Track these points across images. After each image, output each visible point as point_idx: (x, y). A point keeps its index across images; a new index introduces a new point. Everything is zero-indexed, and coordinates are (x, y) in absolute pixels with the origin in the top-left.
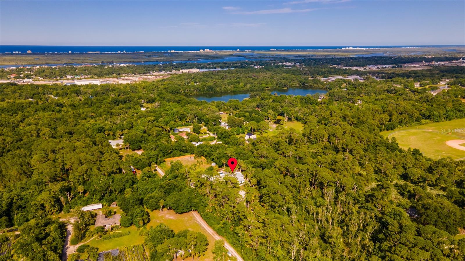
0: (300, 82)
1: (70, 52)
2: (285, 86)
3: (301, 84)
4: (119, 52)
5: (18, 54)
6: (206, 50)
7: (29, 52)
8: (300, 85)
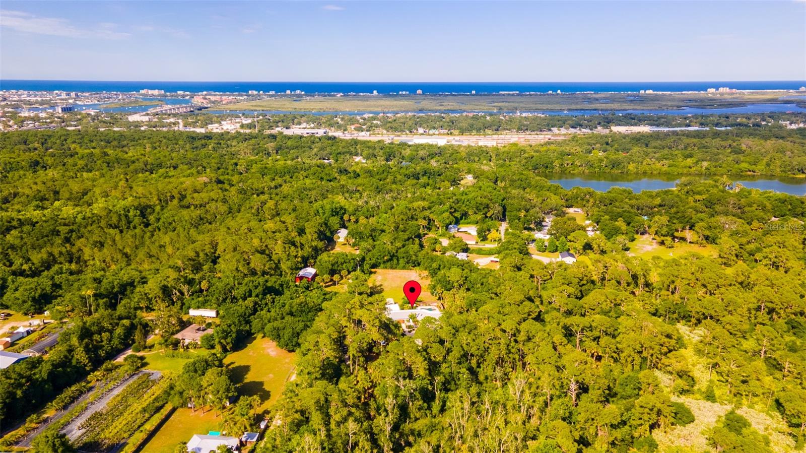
1: (474, 92)
2: (801, 171)
4: (551, 92)
5: (405, 95)
6: (721, 90)
7: (419, 92)
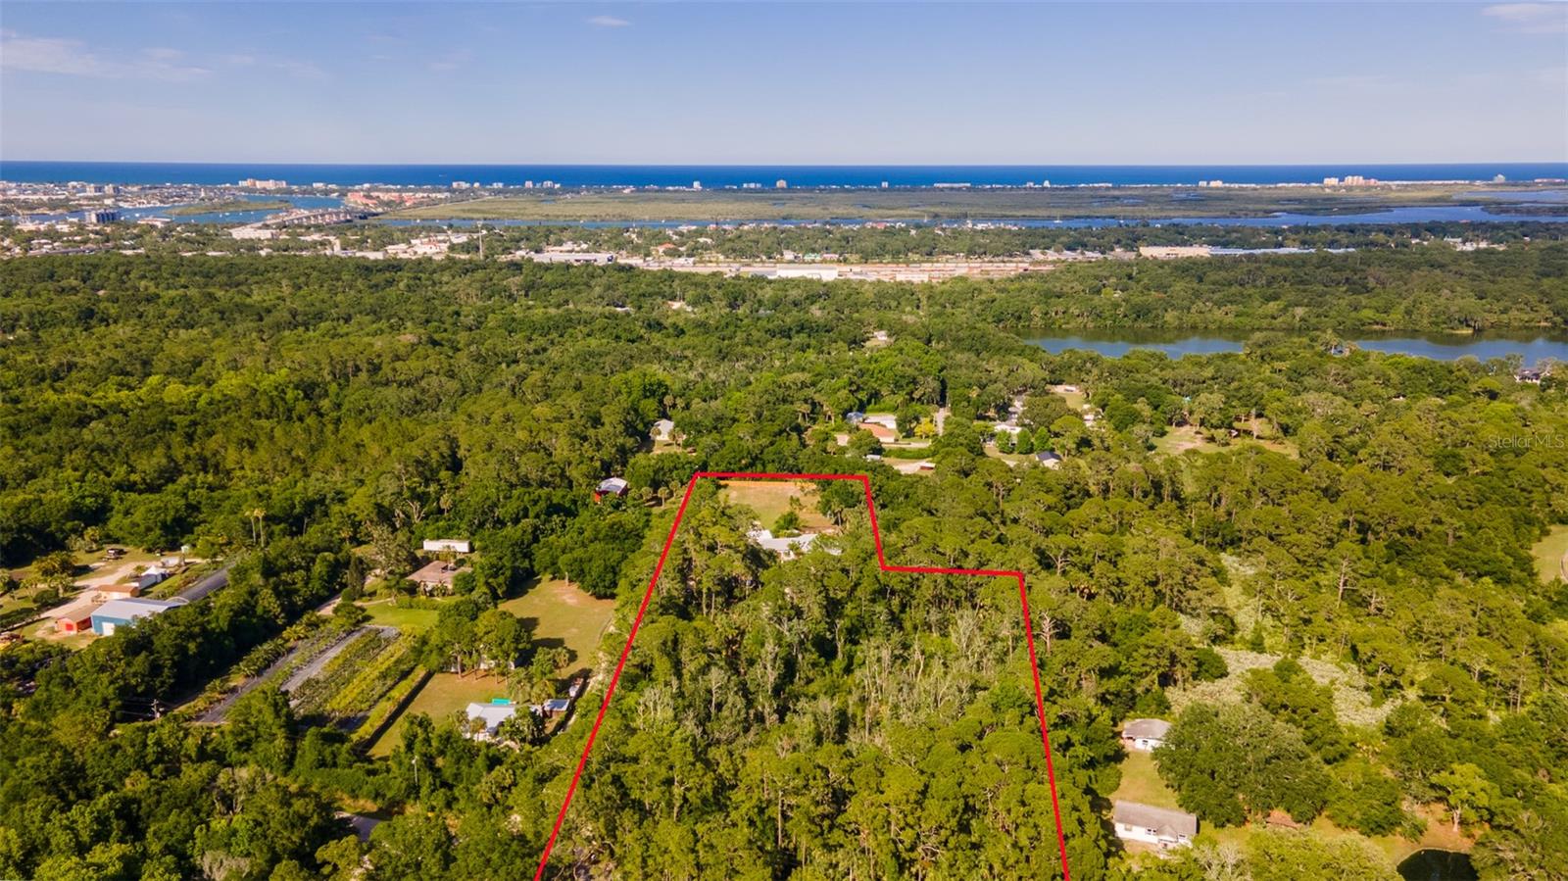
0: (1557, 314)
1: (885, 185)
2: (1465, 322)
3: (1558, 319)
4: (1031, 184)
5: (755, 191)
6: (1349, 180)
8: (1555, 323)
